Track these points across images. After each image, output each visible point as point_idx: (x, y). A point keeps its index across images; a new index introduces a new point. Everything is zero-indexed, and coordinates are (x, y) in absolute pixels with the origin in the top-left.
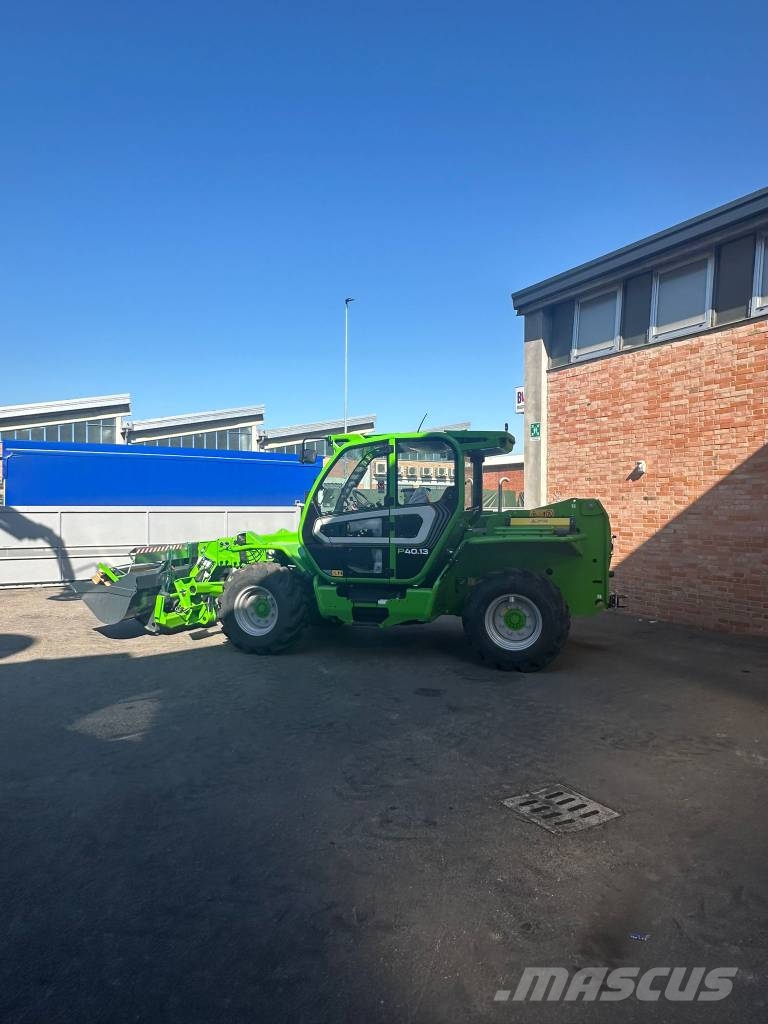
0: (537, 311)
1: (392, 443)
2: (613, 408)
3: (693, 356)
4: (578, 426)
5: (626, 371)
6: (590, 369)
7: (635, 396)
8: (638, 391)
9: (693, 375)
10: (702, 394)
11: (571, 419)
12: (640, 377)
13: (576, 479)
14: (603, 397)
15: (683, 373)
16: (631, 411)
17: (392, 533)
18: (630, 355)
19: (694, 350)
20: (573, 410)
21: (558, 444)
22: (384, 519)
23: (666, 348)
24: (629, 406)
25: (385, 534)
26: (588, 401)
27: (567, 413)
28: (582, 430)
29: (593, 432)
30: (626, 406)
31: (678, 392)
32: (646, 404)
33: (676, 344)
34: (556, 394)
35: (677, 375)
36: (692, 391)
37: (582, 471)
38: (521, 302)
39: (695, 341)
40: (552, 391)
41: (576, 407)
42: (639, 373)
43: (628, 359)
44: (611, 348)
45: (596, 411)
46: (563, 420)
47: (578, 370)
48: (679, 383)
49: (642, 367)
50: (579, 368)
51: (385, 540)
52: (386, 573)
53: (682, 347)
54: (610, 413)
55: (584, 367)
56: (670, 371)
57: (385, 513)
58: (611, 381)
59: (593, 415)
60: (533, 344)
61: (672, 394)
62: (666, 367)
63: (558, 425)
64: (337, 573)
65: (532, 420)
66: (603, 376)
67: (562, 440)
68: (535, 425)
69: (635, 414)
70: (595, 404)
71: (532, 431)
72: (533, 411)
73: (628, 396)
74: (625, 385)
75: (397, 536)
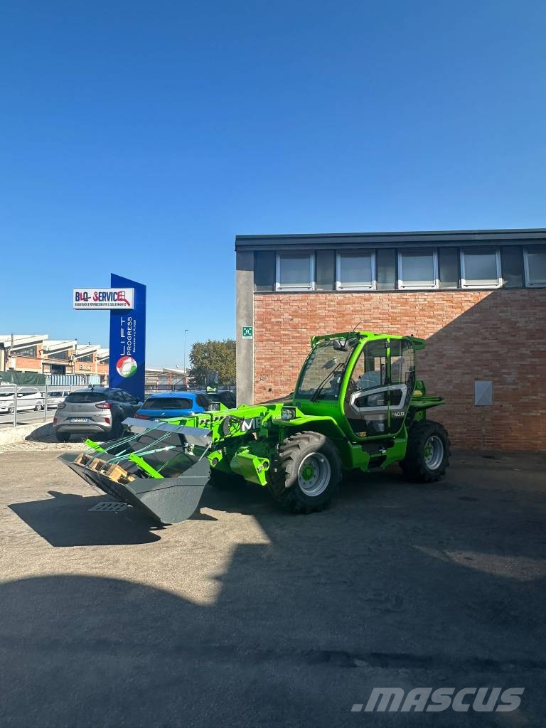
0: (249, 251)
1: (388, 340)
2: (311, 324)
3: (365, 303)
4: (282, 332)
5: (320, 304)
6: (292, 298)
7: (327, 319)
8: (330, 316)
9: (365, 313)
10: (371, 324)
11: (276, 328)
12: (330, 308)
13: (281, 366)
14: (302, 316)
15: (360, 311)
16: (324, 328)
17: (389, 402)
18: (324, 295)
19: (365, 300)
20: (278, 322)
21: (264, 343)
22: (386, 392)
23: (348, 295)
24: (323, 324)
25: (385, 404)
26: (291, 317)
27: (272, 323)
28: (285, 335)
29: (293, 337)
30: (321, 324)
31: (357, 320)
32: (335, 325)
33: (354, 295)
34: (262, 310)
35: (355, 311)
36: (365, 321)
37: (285, 361)
38: (241, 243)
39: (367, 295)
40: (258, 307)
41: (281, 320)
42: (329, 306)
43: (322, 297)
44: (309, 288)
45: (297, 324)
46: (268, 328)
47: (281, 297)
48: (357, 316)
49: (332, 303)
50: (283, 295)
51: (386, 408)
52: (387, 430)
53: (358, 297)
54: (308, 327)
55: (287, 296)
56: (352, 309)
57: (385, 389)
58: (309, 308)
59: (295, 327)
60: (244, 273)
61: (353, 322)
62: (349, 306)
63: (264, 330)
64: (363, 434)
65: (244, 324)
66: (303, 304)
67: (267, 340)
68: (247, 328)
69: (328, 330)
70: (296, 320)
71: (244, 332)
72: (245, 318)
73: (322, 318)
74: (320, 311)
75: (391, 404)
